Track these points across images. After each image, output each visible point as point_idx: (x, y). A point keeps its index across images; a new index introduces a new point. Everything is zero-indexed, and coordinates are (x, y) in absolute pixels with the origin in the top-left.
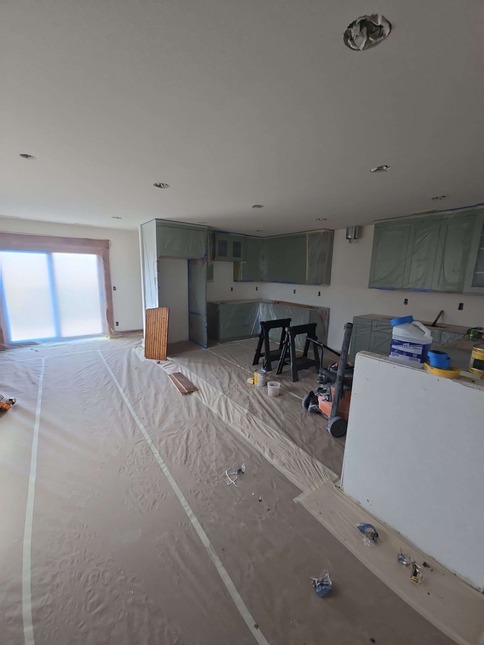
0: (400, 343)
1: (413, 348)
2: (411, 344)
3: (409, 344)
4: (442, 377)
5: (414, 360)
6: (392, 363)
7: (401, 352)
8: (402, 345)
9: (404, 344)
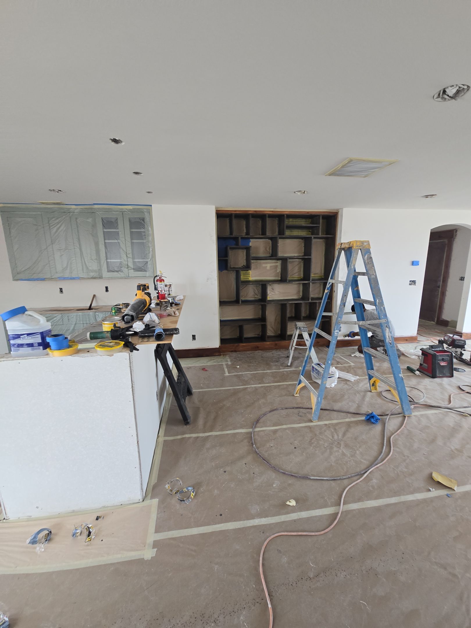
0: (18, 336)
1: (32, 338)
2: (28, 335)
3: (26, 335)
4: (63, 356)
5: (36, 349)
6: (16, 360)
7: (21, 346)
8: (20, 338)
9: (21, 337)
